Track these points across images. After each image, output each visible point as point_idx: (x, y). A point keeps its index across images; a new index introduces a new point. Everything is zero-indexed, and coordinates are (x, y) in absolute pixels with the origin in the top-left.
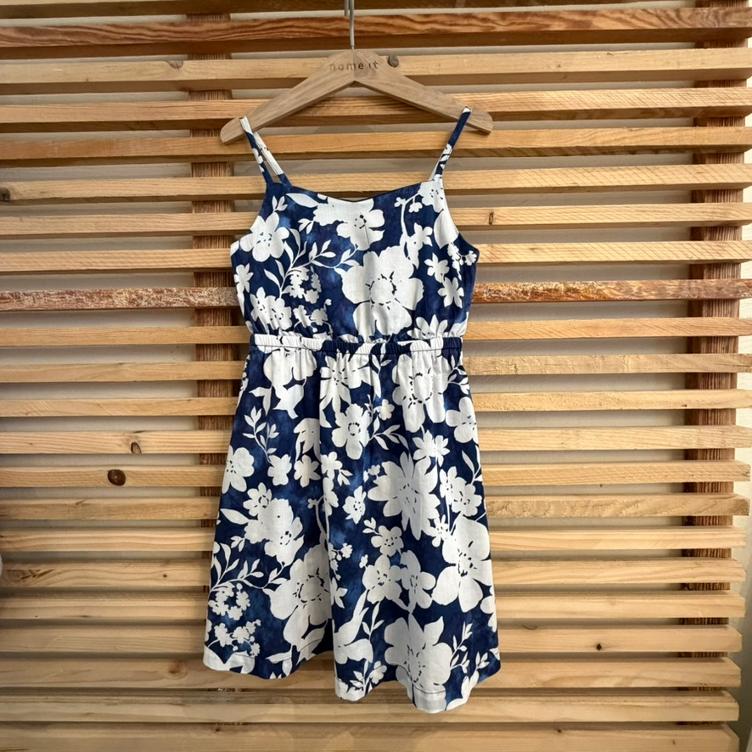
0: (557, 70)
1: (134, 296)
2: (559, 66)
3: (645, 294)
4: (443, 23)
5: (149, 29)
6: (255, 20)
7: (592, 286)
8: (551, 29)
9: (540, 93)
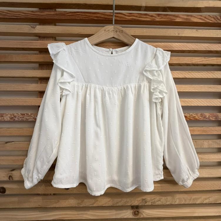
0: (178, 35)
1: (12, 116)
3: (211, 118)
4: (136, 17)
5: (23, 13)
6: (65, 12)
7: (192, 115)
8: (176, 21)
9: (172, 43)
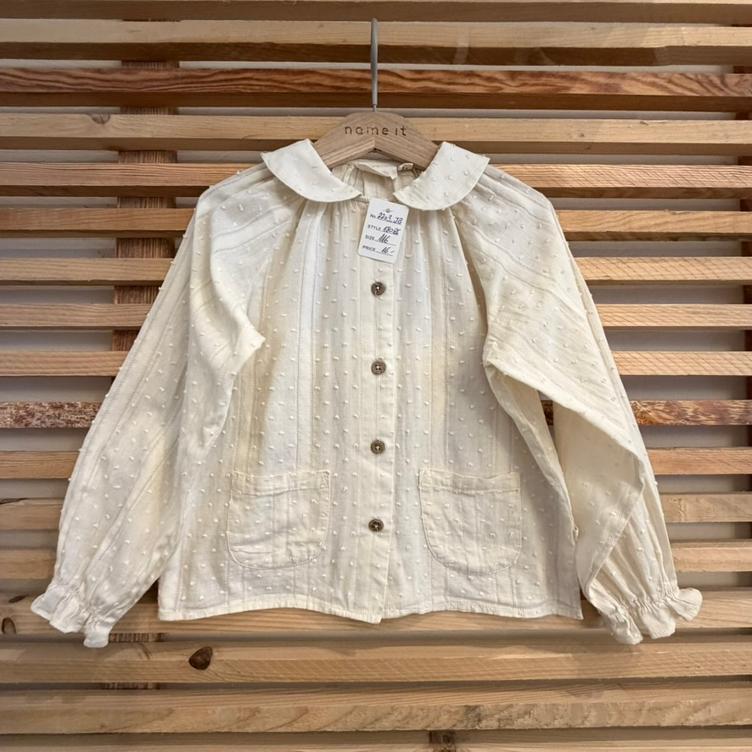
0: (580, 140)
1: (22, 412)
2: (582, 135)
4: (438, 81)
5: (70, 76)
6: (204, 70)
8: (571, 92)
